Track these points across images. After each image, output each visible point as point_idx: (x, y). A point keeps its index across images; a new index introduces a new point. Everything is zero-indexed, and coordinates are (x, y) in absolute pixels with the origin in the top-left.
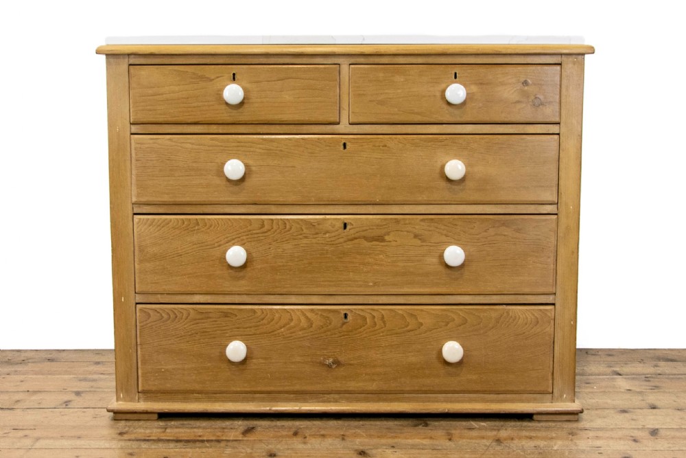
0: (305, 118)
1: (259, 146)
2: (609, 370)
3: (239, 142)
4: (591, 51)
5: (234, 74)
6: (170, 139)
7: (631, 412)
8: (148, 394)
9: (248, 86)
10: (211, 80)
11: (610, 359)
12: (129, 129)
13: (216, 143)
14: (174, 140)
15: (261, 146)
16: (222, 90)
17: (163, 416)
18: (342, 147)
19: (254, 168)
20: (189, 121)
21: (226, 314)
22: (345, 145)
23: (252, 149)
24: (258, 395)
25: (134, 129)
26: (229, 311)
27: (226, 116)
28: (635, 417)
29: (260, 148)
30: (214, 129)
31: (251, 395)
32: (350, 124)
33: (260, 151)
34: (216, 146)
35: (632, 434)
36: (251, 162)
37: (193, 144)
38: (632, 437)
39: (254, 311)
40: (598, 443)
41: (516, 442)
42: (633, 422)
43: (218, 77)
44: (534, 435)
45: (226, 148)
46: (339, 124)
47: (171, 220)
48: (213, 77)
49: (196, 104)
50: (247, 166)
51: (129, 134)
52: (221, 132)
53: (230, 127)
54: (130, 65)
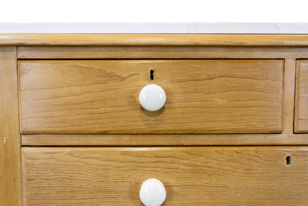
0: (242, 126)
1: (181, 161)
3: (157, 157)
5: (152, 72)
6: (70, 154)
9: (170, 86)
10: (125, 78)
12: (18, 140)
13: (129, 158)
14: (76, 154)
15: (186, 162)
16: (137, 91)
18: (286, 161)
19: (176, 189)
20: (95, 131)
22: (288, 159)
23: (174, 166)
25: (25, 140)
27: (141, 125)
29: (184, 165)
30: (125, 140)
32: (294, 133)
33: (184, 167)
34: (130, 162)
36: (172, 181)
37: (99, 159)
43: (131, 75)
45: (141, 165)
46: (280, 133)
48: (124, 75)
49: (102, 110)
50: (167, 187)
51: (19, 146)
52: (134, 144)
53: (146, 137)
54: (18, 59)
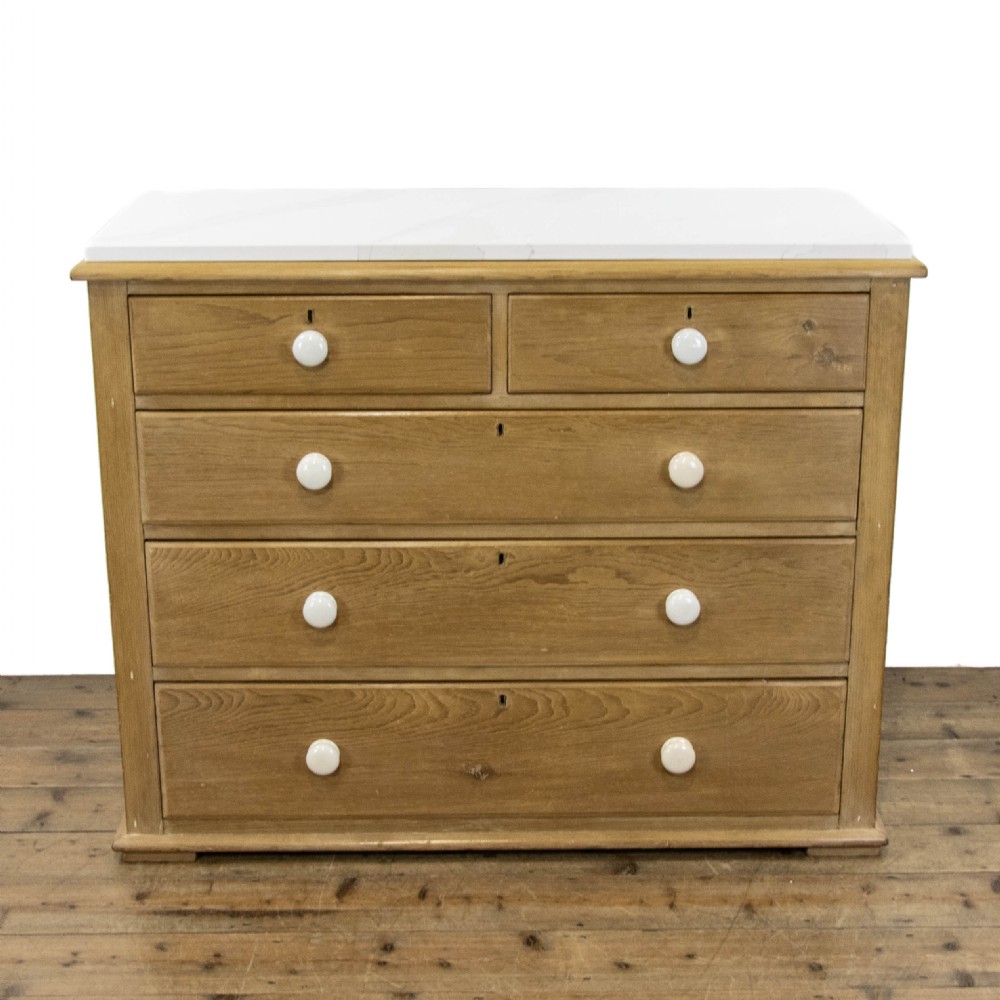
0: (435, 384)
1: (353, 430)
2: (937, 725)
3: (320, 424)
4: (922, 272)
5: (310, 312)
6: (203, 420)
7: (966, 832)
8: (178, 822)
9: (335, 331)
10: (274, 321)
11: (942, 694)
12: (131, 403)
13: (283, 425)
14: (210, 421)
15: (359, 431)
16: (292, 337)
17: (204, 856)
18: (496, 431)
19: (347, 467)
20: (235, 390)
21: (304, 699)
22: (500, 428)
23: (342, 436)
24: (359, 822)
25: (140, 402)
26: (311, 693)
27: (296, 384)
28: (972, 847)
29: (357, 434)
30: (276, 402)
31: (348, 822)
32: (509, 393)
33: (354, 438)
34: (281, 431)
35: (964, 889)
36: (340, 457)
37: (243, 427)
38: (963, 895)
39: (351, 693)
40: (909, 910)
41: (776, 909)
42: (968, 859)
43: (282, 317)
44: (807, 893)
45: (299, 435)
46: (490, 392)
47: (208, 551)
48: (273, 317)
49: (245, 363)
50: (335, 464)
51: (132, 410)
52: (289, 406)
53: (303, 398)
54: (129, 296)
